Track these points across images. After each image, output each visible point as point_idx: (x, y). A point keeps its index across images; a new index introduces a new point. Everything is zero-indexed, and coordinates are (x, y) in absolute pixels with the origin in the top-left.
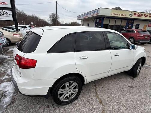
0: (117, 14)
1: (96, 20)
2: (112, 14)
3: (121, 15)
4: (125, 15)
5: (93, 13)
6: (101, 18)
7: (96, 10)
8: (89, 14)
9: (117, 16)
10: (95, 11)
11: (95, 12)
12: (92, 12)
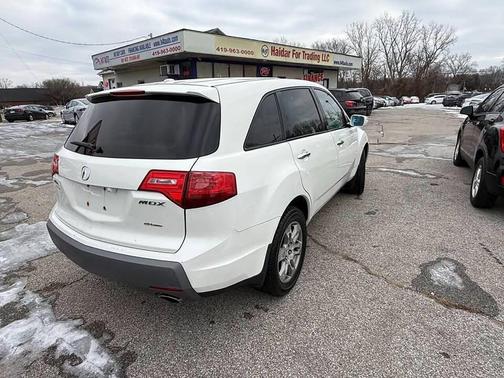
0: (231, 51)
1: (172, 69)
2: (218, 49)
3: (243, 52)
4: (252, 53)
5: (156, 44)
6: (187, 60)
7: (170, 37)
8: (142, 48)
9: (232, 54)
10: (165, 38)
11: (165, 42)
12: (152, 42)
